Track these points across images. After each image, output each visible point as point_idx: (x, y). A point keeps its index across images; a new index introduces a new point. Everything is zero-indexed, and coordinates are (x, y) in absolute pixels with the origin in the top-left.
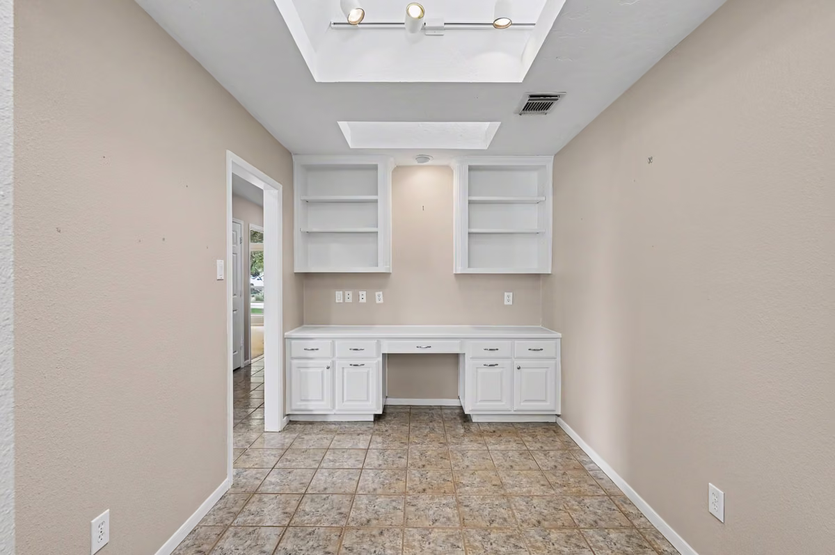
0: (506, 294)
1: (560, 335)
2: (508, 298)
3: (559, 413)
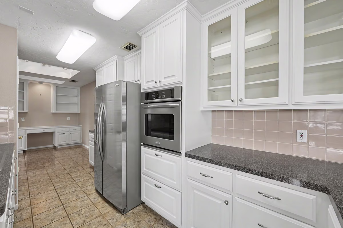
0: (68, 118)
1: (81, 126)
2: (68, 119)
3: (81, 142)
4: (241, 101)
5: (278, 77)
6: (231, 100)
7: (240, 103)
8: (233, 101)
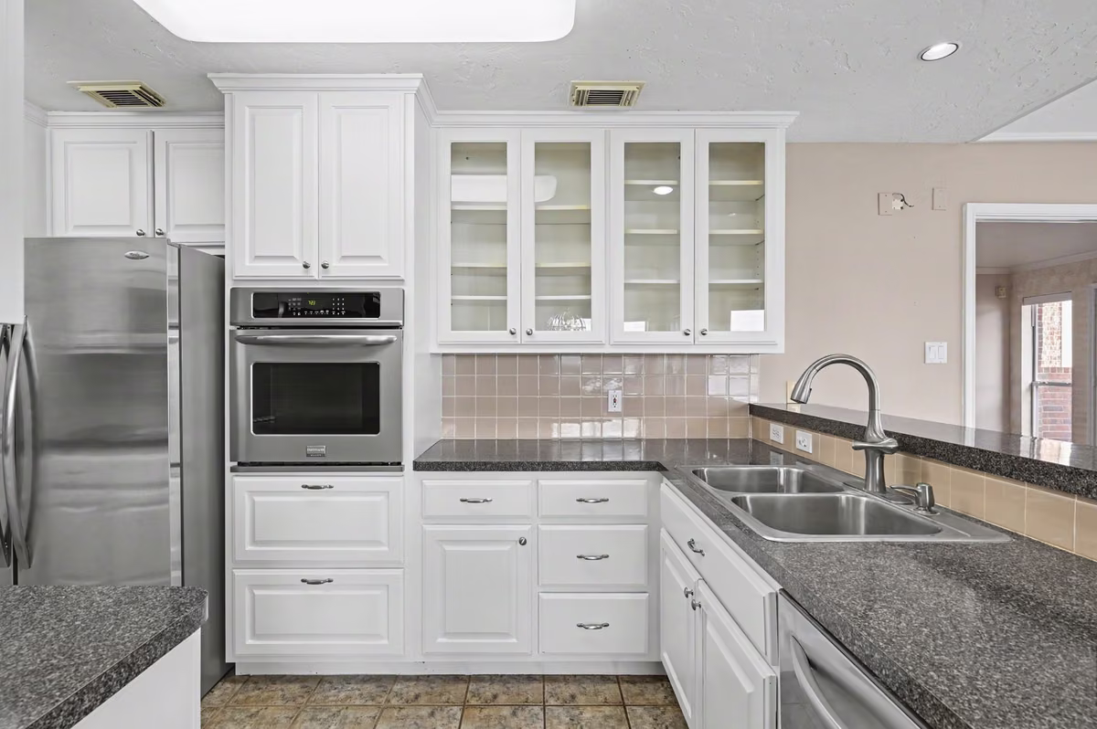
4: (528, 334)
5: (590, 294)
6: (508, 331)
7: (526, 338)
8: (512, 333)
